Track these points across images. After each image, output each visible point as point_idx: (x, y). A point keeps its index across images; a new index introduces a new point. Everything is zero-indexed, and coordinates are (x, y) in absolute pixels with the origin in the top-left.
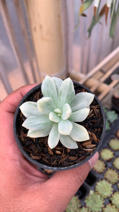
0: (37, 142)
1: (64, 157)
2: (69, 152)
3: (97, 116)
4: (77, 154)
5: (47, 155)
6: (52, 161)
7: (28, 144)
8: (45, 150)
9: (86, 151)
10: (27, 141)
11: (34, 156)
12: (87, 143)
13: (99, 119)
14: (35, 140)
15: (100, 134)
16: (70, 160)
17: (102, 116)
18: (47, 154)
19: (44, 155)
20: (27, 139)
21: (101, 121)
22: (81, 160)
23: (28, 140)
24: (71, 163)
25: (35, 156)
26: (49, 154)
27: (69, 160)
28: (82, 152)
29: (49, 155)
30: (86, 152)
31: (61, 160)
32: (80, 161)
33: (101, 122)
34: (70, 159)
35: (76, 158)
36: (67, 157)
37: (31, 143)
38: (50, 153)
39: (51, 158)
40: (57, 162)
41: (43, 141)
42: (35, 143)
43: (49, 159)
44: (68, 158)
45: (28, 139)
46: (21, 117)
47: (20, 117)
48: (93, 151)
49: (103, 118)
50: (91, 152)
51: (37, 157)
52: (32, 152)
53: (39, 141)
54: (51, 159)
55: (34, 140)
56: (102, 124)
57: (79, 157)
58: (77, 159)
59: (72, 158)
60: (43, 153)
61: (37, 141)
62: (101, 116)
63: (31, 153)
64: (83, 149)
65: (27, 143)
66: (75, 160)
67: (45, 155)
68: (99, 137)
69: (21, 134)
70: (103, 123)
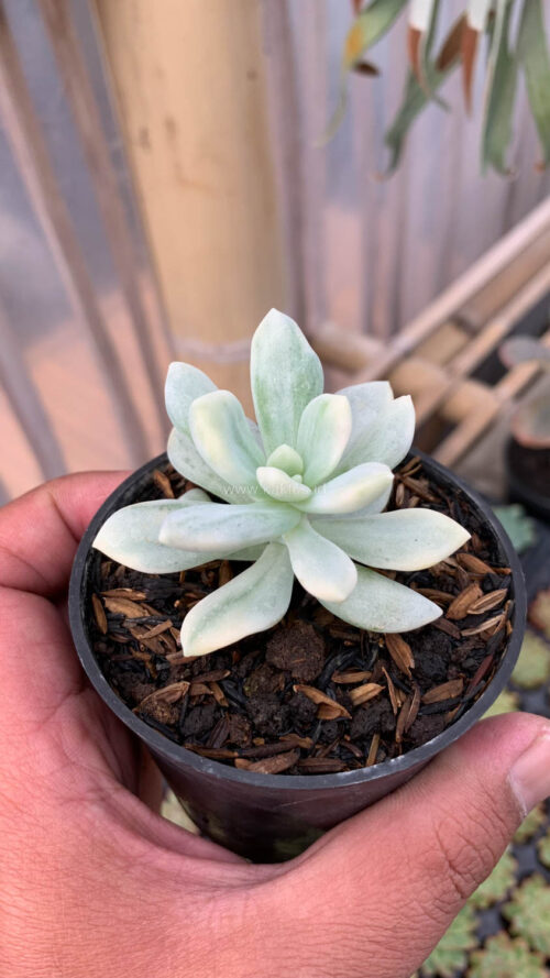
0: (239, 698)
1: (403, 704)
2: (413, 666)
3: (432, 498)
4: (453, 670)
5: (322, 734)
6: (358, 755)
7: (198, 726)
8: (298, 707)
9: (478, 635)
10: (186, 716)
11: (259, 763)
12: (467, 597)
13: (447, 505)
14: (226, 695)
15: (488, 554)
16: (439, 703)
17: (453, 490)
18: (319, 727)
19: (307, 742)
20: (180, 709)
21: (461, 506)
22: (486, 677)
23: (189, 710)
24: (450, 715)
25: (266, 761)
26: (325, 722)
27: (436, 707)
28: (465, 648)
29: (329, 727)
30: (484, 642)
31: (401, 719)
32: (483, 682)
33: (463, 512)
34: (437, 700)
35: (460, 683)
36: (416, 699)
37: (210, 718)
38: (328, 718)
39: (343, 744)
40: (388, 737)
41: (263, 679)
42: (230, 709)
43: (338, 752)
44: (422, 704)
45: (188, 703)
46: (105, 631)
47: (99, 632)
48: (510, 617)
49: (463, 494)
50: (505, 627)
51: (278, 762)
52: (236, 754)
53: (247, 689)
54: (348, 745)
55: (219, 696)
56: (471, 514)
57: (470, 672)
58: (466, 685)
59: (442, 693)
60: (294, 732)
61: (233, 695)
62: (450, 493)
63: (239, 757)
64: (465, 633)
65: (194, 724)
66: (460, 692)
67: (308, 739)
68: (495, 564)
69: (139, 697)
70: (475, 507)
